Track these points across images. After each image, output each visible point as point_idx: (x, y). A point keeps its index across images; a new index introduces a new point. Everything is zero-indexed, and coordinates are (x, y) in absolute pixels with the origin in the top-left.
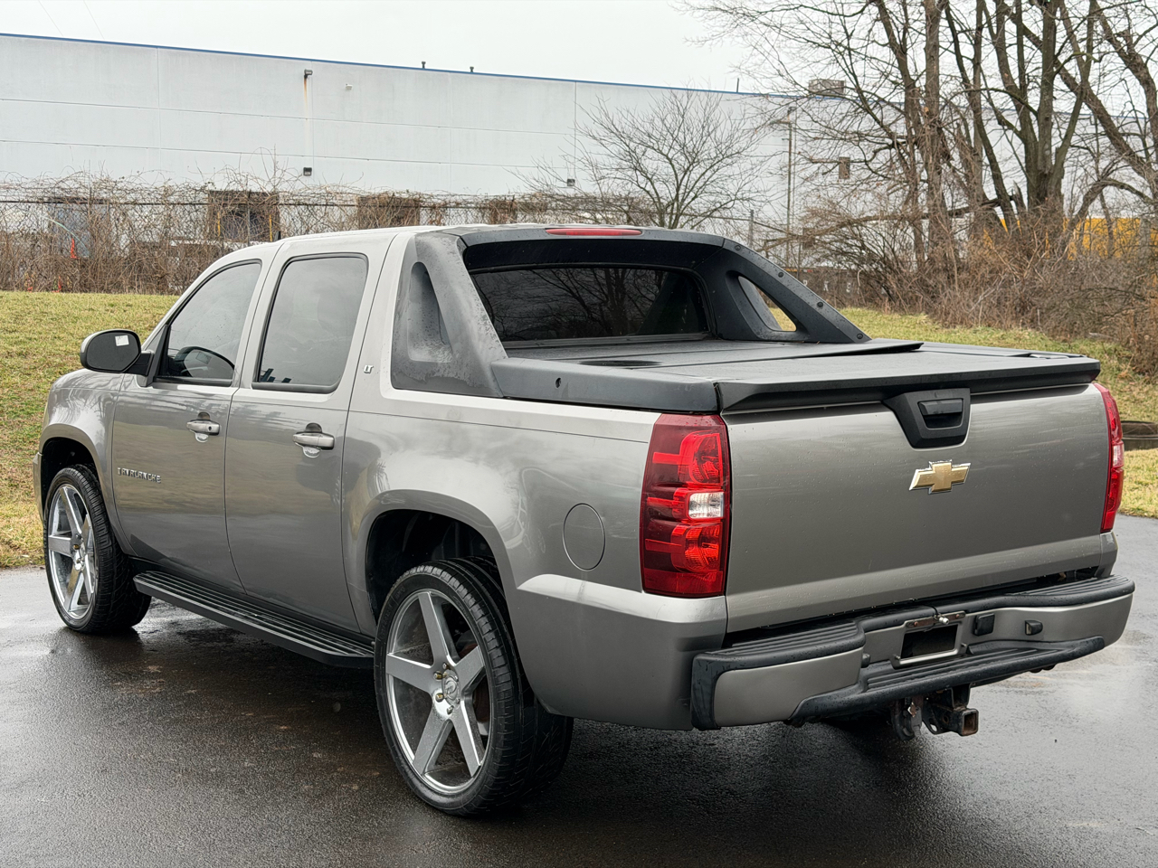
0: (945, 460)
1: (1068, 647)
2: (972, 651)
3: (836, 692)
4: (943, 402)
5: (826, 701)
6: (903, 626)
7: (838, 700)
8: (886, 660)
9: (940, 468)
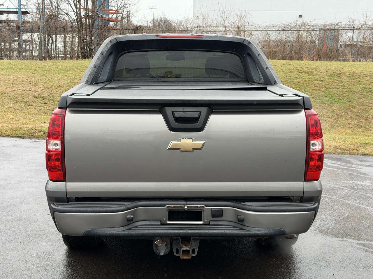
1: (256, 230)
2: (211, 223)
3: (106, 229)
5: (98, 232)
6: (165, 207)
7: (106, 232)
8: (158, 220)
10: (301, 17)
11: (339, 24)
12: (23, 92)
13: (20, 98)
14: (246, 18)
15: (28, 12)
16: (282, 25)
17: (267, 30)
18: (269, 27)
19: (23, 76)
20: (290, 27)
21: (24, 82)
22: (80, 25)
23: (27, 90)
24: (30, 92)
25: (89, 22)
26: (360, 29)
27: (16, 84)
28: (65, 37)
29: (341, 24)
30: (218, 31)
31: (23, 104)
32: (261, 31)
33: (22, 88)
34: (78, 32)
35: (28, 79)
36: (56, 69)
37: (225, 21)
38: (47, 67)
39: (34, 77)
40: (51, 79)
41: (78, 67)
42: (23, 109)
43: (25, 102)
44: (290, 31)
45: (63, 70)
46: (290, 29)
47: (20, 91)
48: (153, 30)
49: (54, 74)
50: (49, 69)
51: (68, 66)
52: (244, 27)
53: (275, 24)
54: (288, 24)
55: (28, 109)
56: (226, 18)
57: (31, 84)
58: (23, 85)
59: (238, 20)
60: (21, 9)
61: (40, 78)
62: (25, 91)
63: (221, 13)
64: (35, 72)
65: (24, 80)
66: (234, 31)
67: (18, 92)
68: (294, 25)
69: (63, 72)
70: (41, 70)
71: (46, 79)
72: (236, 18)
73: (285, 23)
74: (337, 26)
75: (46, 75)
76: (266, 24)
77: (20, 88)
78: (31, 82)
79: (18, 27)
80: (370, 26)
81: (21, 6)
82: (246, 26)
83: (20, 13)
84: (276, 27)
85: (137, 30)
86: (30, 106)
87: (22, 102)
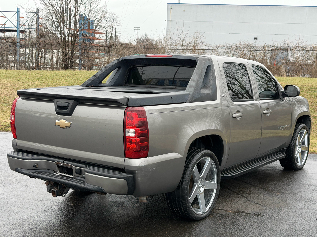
0: (64, 120)
4: (62, 103)
9: (63, 122)
10: (256, 39)
11: (275, 46)
12: (6, 95)
13: (2, 100)
14: (200, 39)
15: (25, 31)
16: (229, 45)
17: (217, 49)
18: (219, 46)
19: (9, 82)
20: (236, 47)
21: (8, 87)
22: (64, 42)
23: (10, 93)
24: (11, 95)
25: (71, 40)
26: (293, 50)
27: (2, 89)
28: (52, 52)
29: (277, 46)
30: (177, 49)
31: (4, 105)
32: (213, 50)
33: (6, 92)
34: (62, 48)
35: (12, 85)
36: (37, 78)
37: (182, 41)
38: (31, 75)
39: (17, 83)
40: (31, 85)
41: (56, 76)
42: (3, 109)
43: (6, 103)
44: (236, 51)
45: (43, 78)
46: (236, 49)
47: (4, 94)
48: (124, 47)
49: (35, 81)
50: (32, 77)
51: (48, 75)
52: (198, 46)
53: (224, 44)
54: (234, 45)
55: (7, 108)
56: (183, 39)
57: (13, 89)
58: (7, 89)
59: (193, 41)
60: (19, 28)
61: (22, 84)
62: (8, 94)
63: (179, 34)
64: (20, 79)
65: (9, 85)
66: (190, 49)
67: (2, 95)
68: (239, 45)
69: (42, 79)
70: (25, 78)
71: (27, 85)
72: (192, 39)
73: (232, 44)
74: (274, 47)
75: (28, 82)
76: (216, 45)
77: (4, 92)
78: (14, 88)
79: (14, 43)
80: (301, 48)
81: (19, 26)
82: (200, 46)
83: (18, 31)
84: (224, 47)
85: (111, 47)
86: (9, 106)
87: (3, 103)
